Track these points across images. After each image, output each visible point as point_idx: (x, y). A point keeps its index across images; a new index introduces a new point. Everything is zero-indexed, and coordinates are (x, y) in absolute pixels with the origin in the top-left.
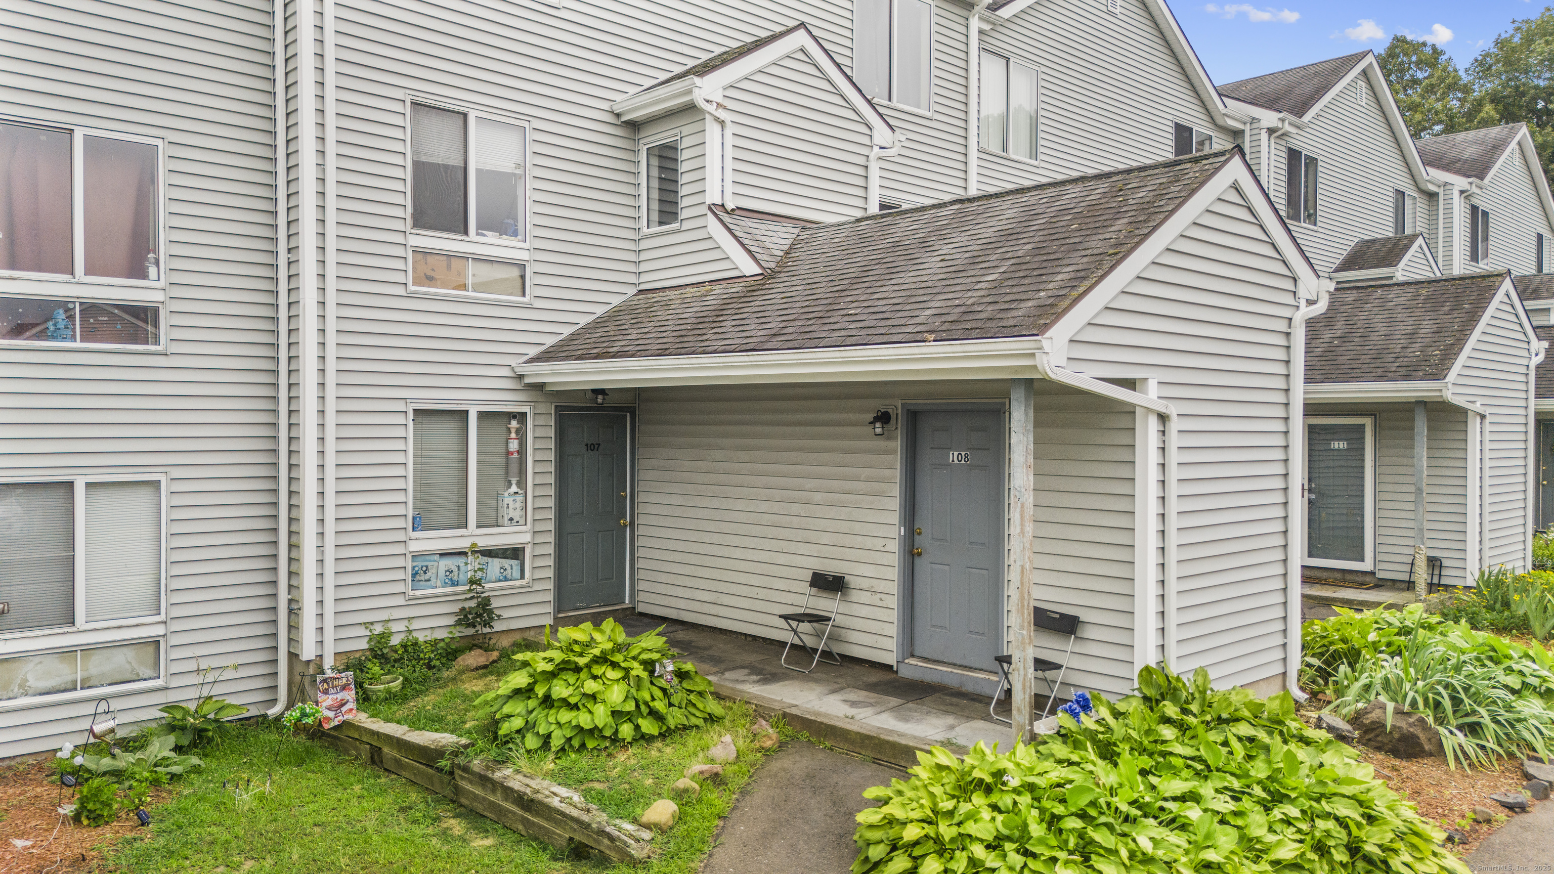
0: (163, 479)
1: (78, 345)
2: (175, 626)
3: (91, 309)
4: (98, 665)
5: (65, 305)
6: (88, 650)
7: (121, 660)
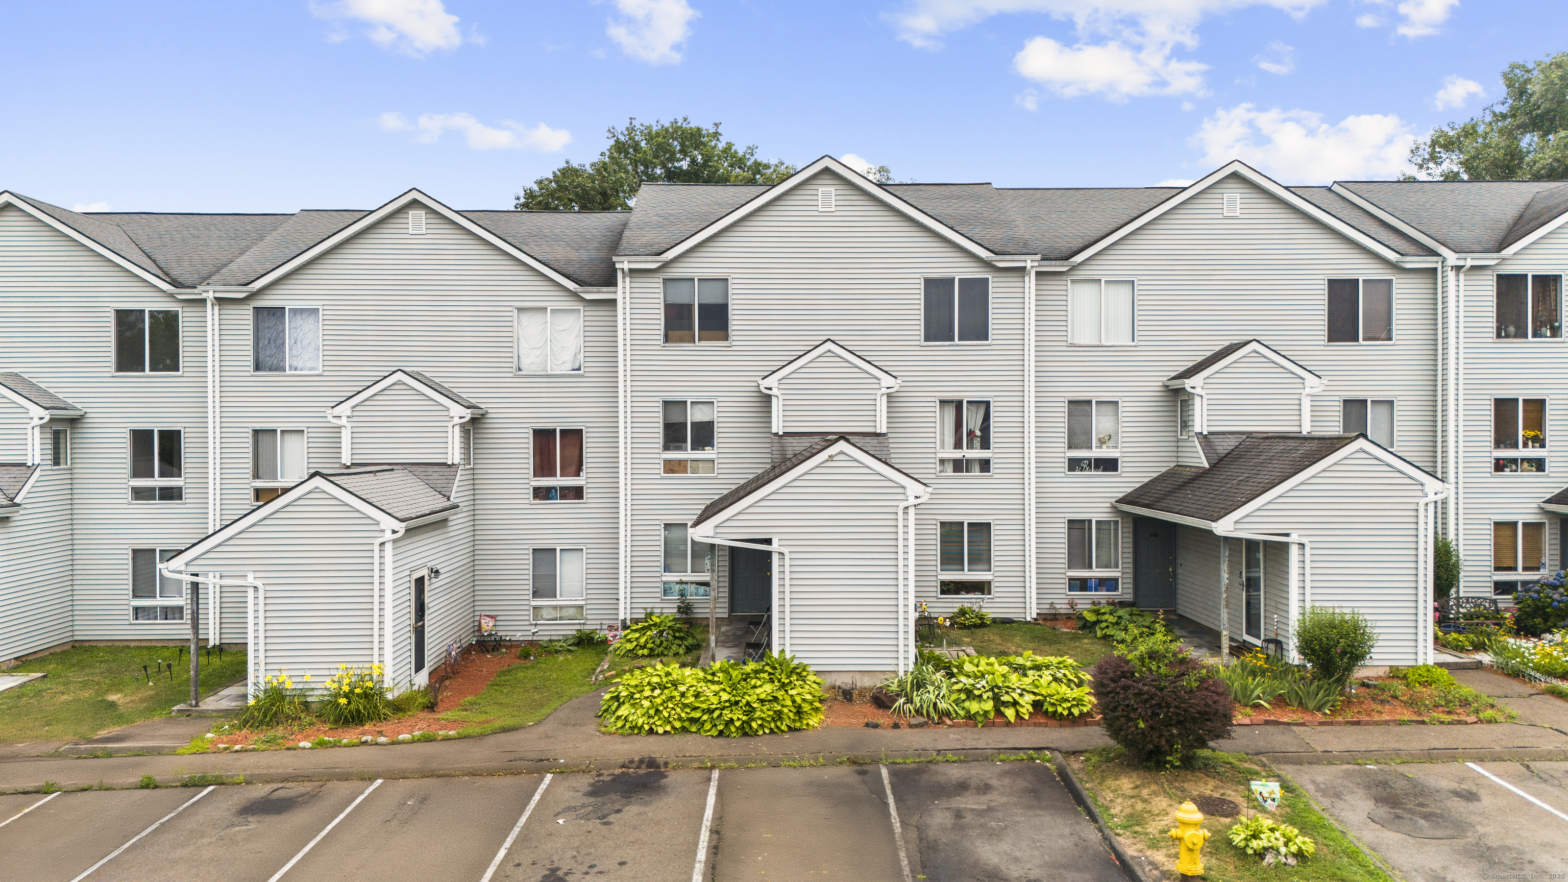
0: (584, 548)
1: (559, 501)
2: (589, 602)
3: (562, 489)
4: (565, 613)
5: (555, 488)
6: (561, 607)
7: (571, 612)
